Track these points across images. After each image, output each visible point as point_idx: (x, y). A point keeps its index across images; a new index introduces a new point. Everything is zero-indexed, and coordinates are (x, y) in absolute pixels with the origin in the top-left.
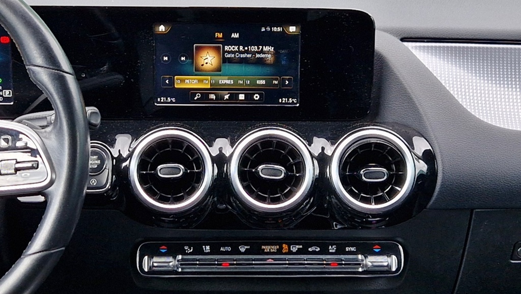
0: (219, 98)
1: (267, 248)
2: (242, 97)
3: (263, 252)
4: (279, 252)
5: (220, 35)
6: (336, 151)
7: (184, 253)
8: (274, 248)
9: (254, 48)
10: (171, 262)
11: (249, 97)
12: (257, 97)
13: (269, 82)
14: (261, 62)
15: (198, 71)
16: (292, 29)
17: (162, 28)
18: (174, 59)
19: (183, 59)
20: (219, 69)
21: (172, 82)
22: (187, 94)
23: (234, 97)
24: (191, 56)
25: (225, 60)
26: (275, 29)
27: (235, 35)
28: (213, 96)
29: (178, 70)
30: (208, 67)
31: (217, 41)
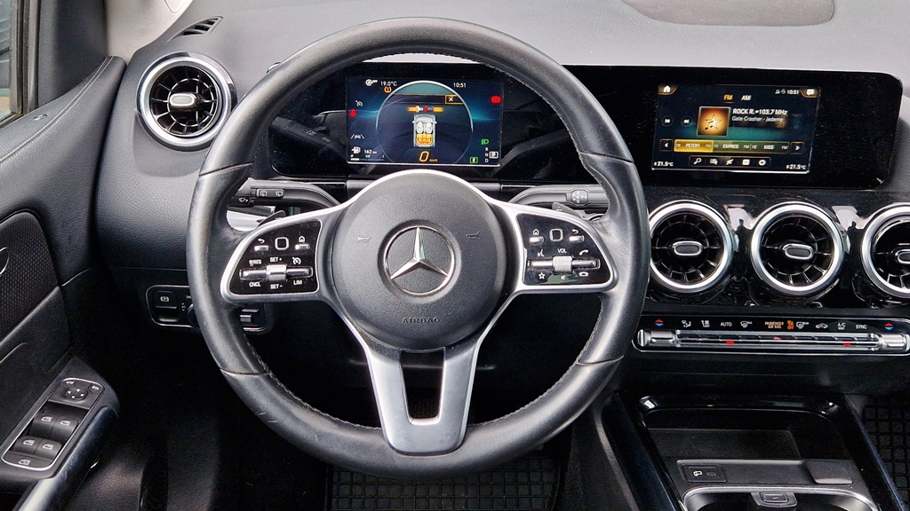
0: (722, 163)
1: (771, 324)
2: (746, 162)
3: (766, 329)
4: (784, 328)
5: (730, 97)
6: (870, 227)
7: (681, 327)
8: (779, 325)
9: (766, 112)
10: (672, 338)
11: (754, 164)
12: (762, 163)
13: (778, 147)
14: (772, 126)
15: (702, 135)
16: (810, 92)
17: (667, 89)
18: (677, 123)
19: (686, 121)
20: (724, 133)
21: (672, 145)
22: (686, 158)
23: (737, 163)
24: (695, 118)
25: (732, 124)
26: (791, 92)
27: (747, 98)
28: (714, 161)
29: (677, 132)
30: (711, 130)
31: (725, 103)
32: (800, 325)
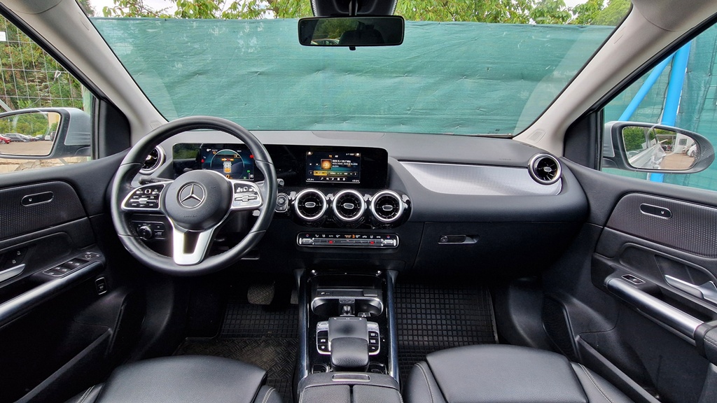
0: (330, 179)
1: (346, 236)
2: (339, 179)
3: (345, 238)
4: (351, 238)
5: (331, 156)
6: (373, 199)
7: (315, 237)
8: (350, 236)
9: (343, 161)
10: (310, 240)
11: (341, 179)
12: (344, 179)
13: (349, 174)
14: (346, 166)
15: (323, 169)
16: (358, 154)
17: (310, 153)
18: (314, 164)
19: (317, 164)
20: (330, 169)
21: (313, 173)
22: (318, 178)
23: (336, 179)
24: (320, 163)
25: (333, 165)
26: (351, 154)
27: (336, 156)
28: (328, 179)
29: (314, 168)
30: (326, 168)
31: (330, 158)
32: (357, 236)
